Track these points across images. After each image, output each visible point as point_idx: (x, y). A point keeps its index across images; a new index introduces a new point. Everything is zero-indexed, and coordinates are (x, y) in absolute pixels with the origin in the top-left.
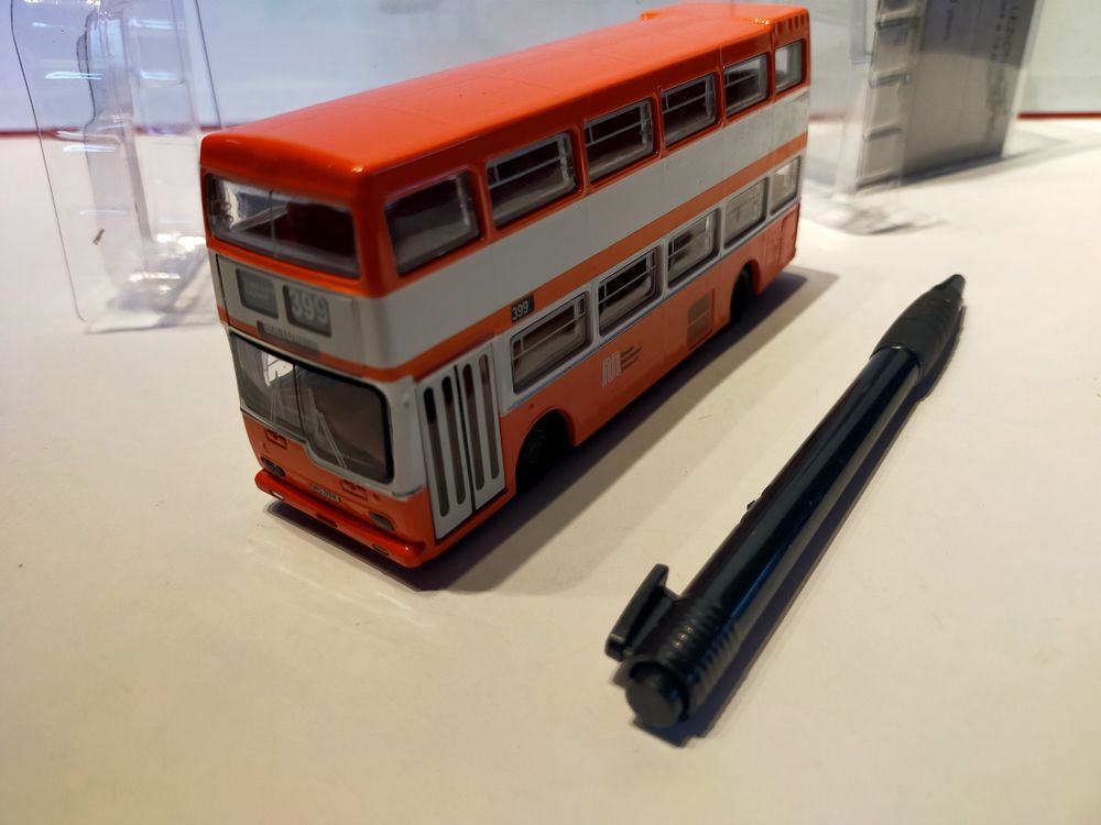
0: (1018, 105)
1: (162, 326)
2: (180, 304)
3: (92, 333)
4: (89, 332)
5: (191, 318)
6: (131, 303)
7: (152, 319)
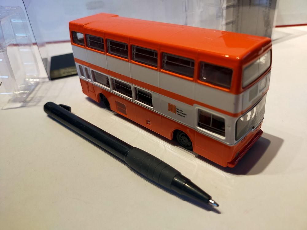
0: (275, 24)
1: (22, 107)
2: (28, 99)
3: (3, 110)
4: (2, 109)
5: (30, 104)
6: (15, 100)
7: (19, 105)
